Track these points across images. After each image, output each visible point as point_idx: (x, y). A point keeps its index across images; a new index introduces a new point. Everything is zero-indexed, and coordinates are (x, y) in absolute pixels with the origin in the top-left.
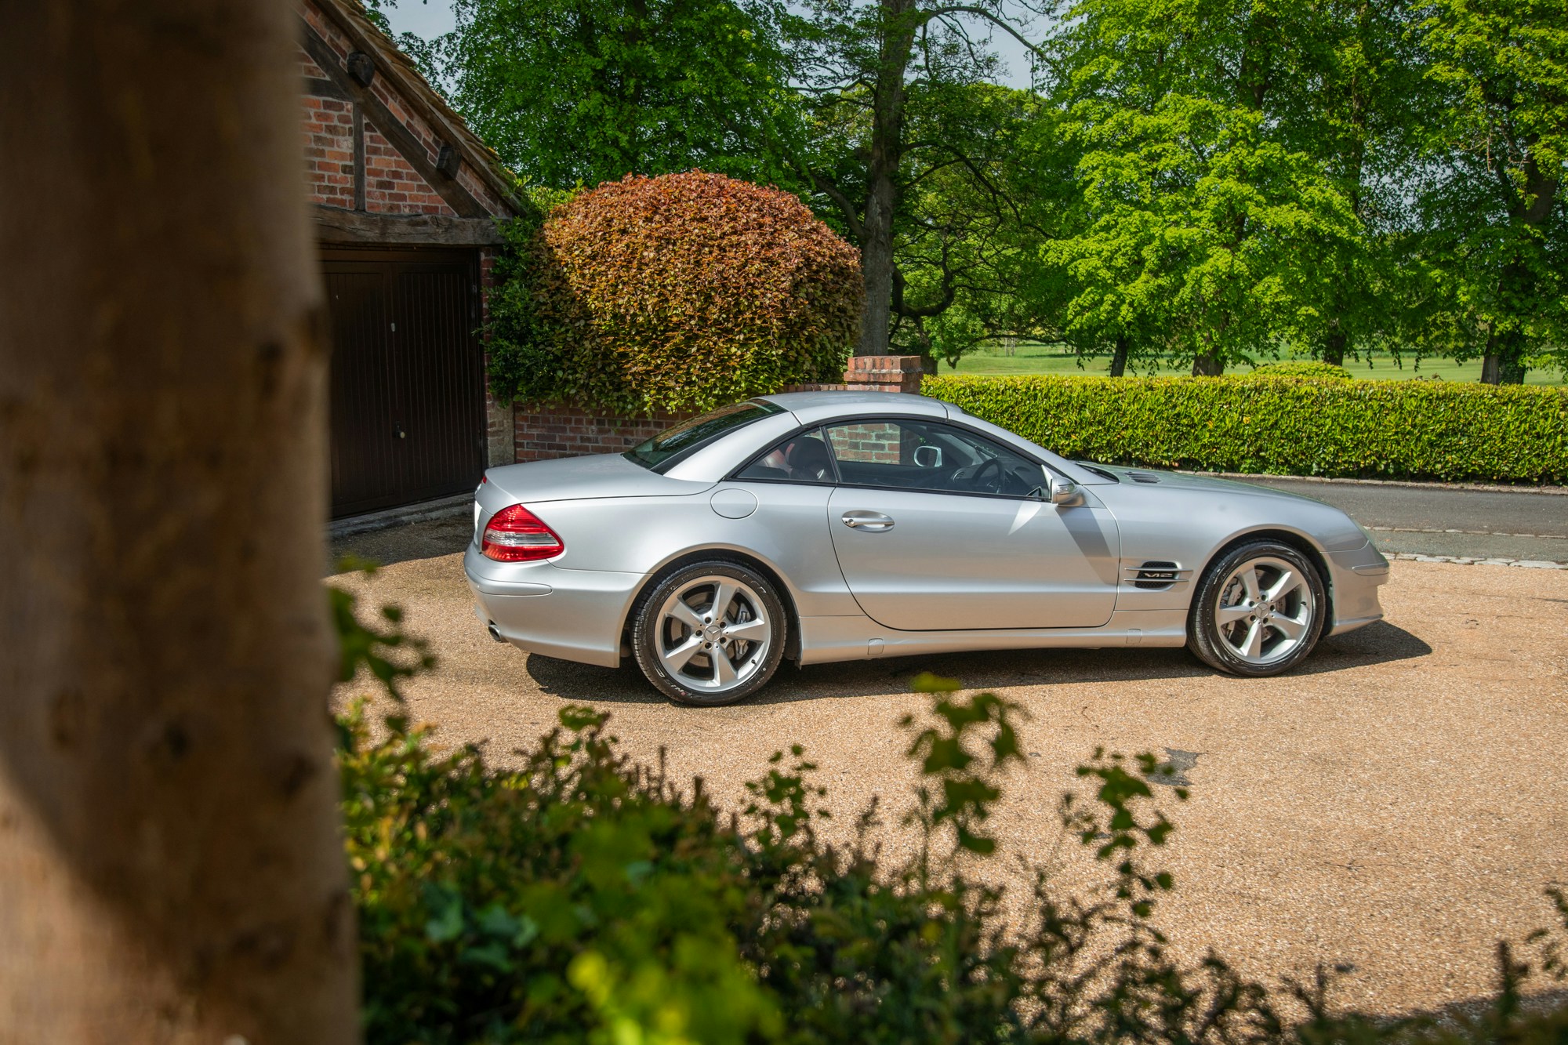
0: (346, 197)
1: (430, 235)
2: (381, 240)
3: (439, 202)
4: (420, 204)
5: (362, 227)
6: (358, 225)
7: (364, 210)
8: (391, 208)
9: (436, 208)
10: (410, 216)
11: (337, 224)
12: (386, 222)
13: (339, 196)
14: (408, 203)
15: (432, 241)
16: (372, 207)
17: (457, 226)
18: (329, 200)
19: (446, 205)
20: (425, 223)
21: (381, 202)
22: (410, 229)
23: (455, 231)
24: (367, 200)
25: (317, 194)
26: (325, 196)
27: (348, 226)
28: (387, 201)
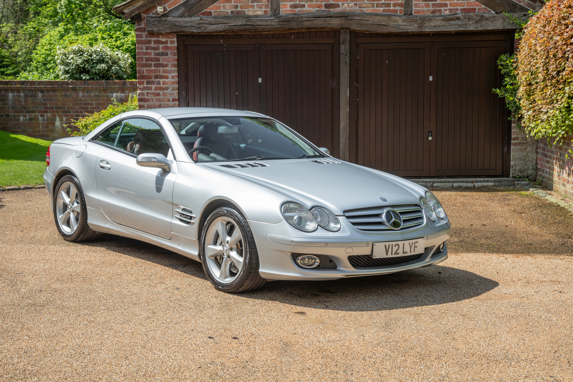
0: (398, 8)
1: (460, 26)
2: (418, 30)
3: (477, 6)
4: (459, 8)
5: (404, 24)
6: (400, 23)
7: (411, 14)
8: (434, 12)
9: (474, 10)
10: (449, 15)
11: (384, 23)
12: (424, 19)
13: (392, 8)
14: (449, 7)
15: (462, 29)
16: (418, 12)
17: (487, 19)
18: (384, 11)
19: (483, 6)
20: (458, 19)
21: (426, 9)
22: (443, 23)
23: (484, 22)
24: (414, 8)
25: (375, 8)
26: (381, 9)
27: (392, 24)
28: (431, 8)
